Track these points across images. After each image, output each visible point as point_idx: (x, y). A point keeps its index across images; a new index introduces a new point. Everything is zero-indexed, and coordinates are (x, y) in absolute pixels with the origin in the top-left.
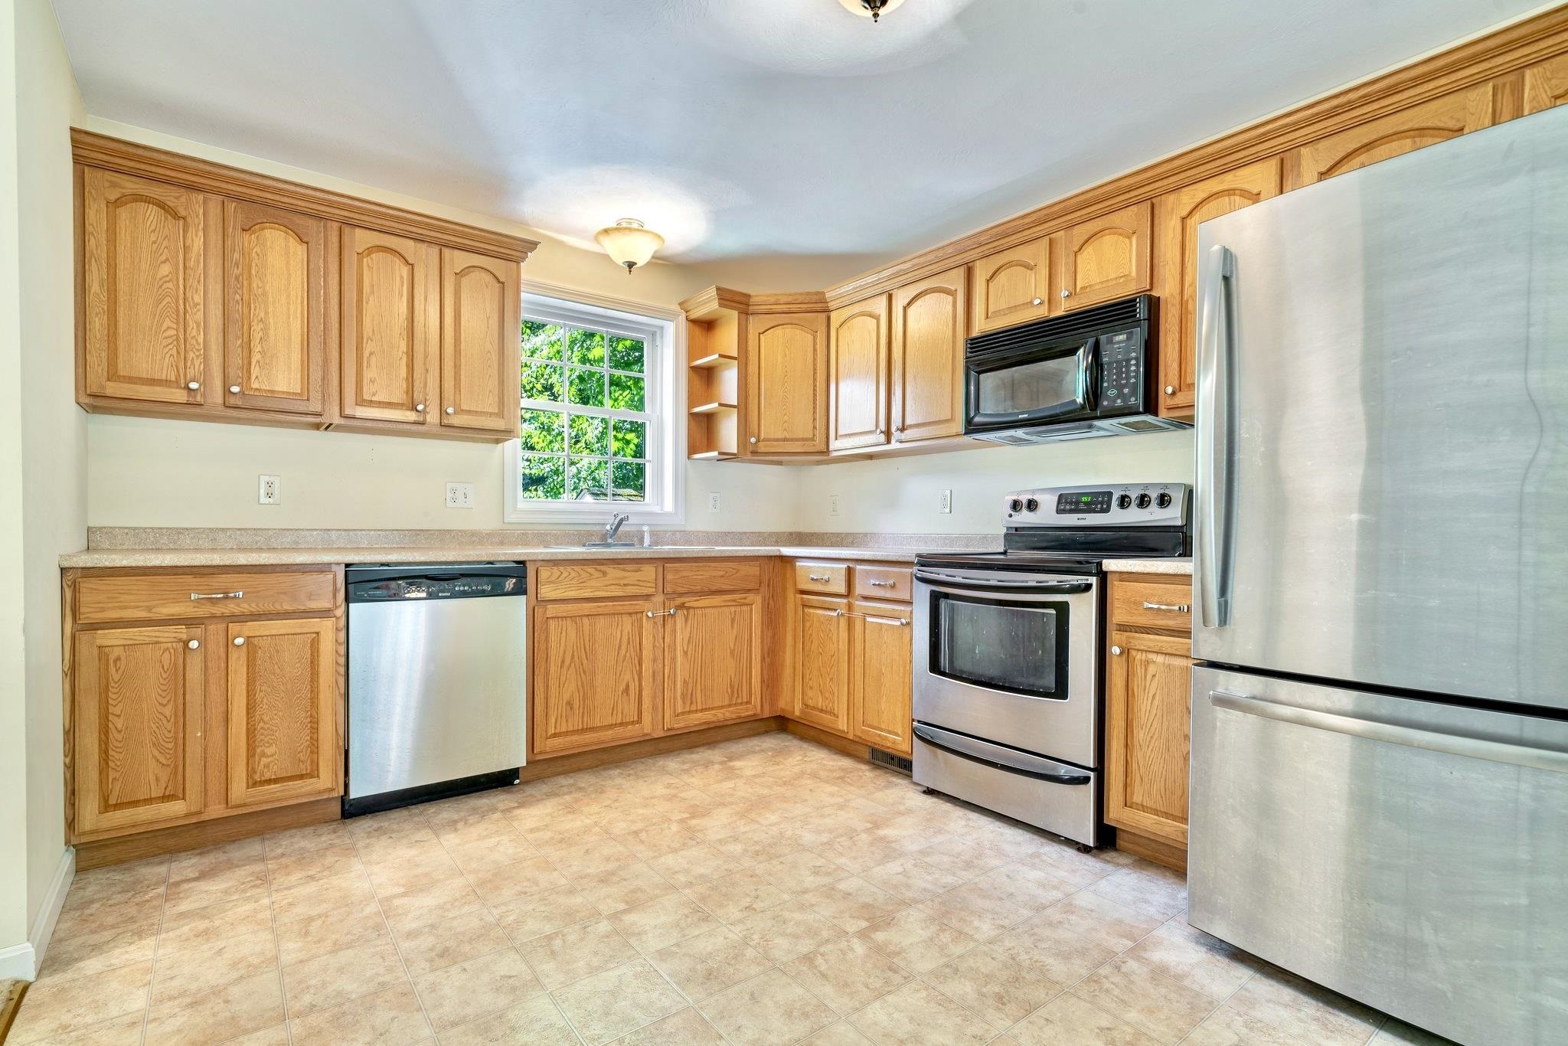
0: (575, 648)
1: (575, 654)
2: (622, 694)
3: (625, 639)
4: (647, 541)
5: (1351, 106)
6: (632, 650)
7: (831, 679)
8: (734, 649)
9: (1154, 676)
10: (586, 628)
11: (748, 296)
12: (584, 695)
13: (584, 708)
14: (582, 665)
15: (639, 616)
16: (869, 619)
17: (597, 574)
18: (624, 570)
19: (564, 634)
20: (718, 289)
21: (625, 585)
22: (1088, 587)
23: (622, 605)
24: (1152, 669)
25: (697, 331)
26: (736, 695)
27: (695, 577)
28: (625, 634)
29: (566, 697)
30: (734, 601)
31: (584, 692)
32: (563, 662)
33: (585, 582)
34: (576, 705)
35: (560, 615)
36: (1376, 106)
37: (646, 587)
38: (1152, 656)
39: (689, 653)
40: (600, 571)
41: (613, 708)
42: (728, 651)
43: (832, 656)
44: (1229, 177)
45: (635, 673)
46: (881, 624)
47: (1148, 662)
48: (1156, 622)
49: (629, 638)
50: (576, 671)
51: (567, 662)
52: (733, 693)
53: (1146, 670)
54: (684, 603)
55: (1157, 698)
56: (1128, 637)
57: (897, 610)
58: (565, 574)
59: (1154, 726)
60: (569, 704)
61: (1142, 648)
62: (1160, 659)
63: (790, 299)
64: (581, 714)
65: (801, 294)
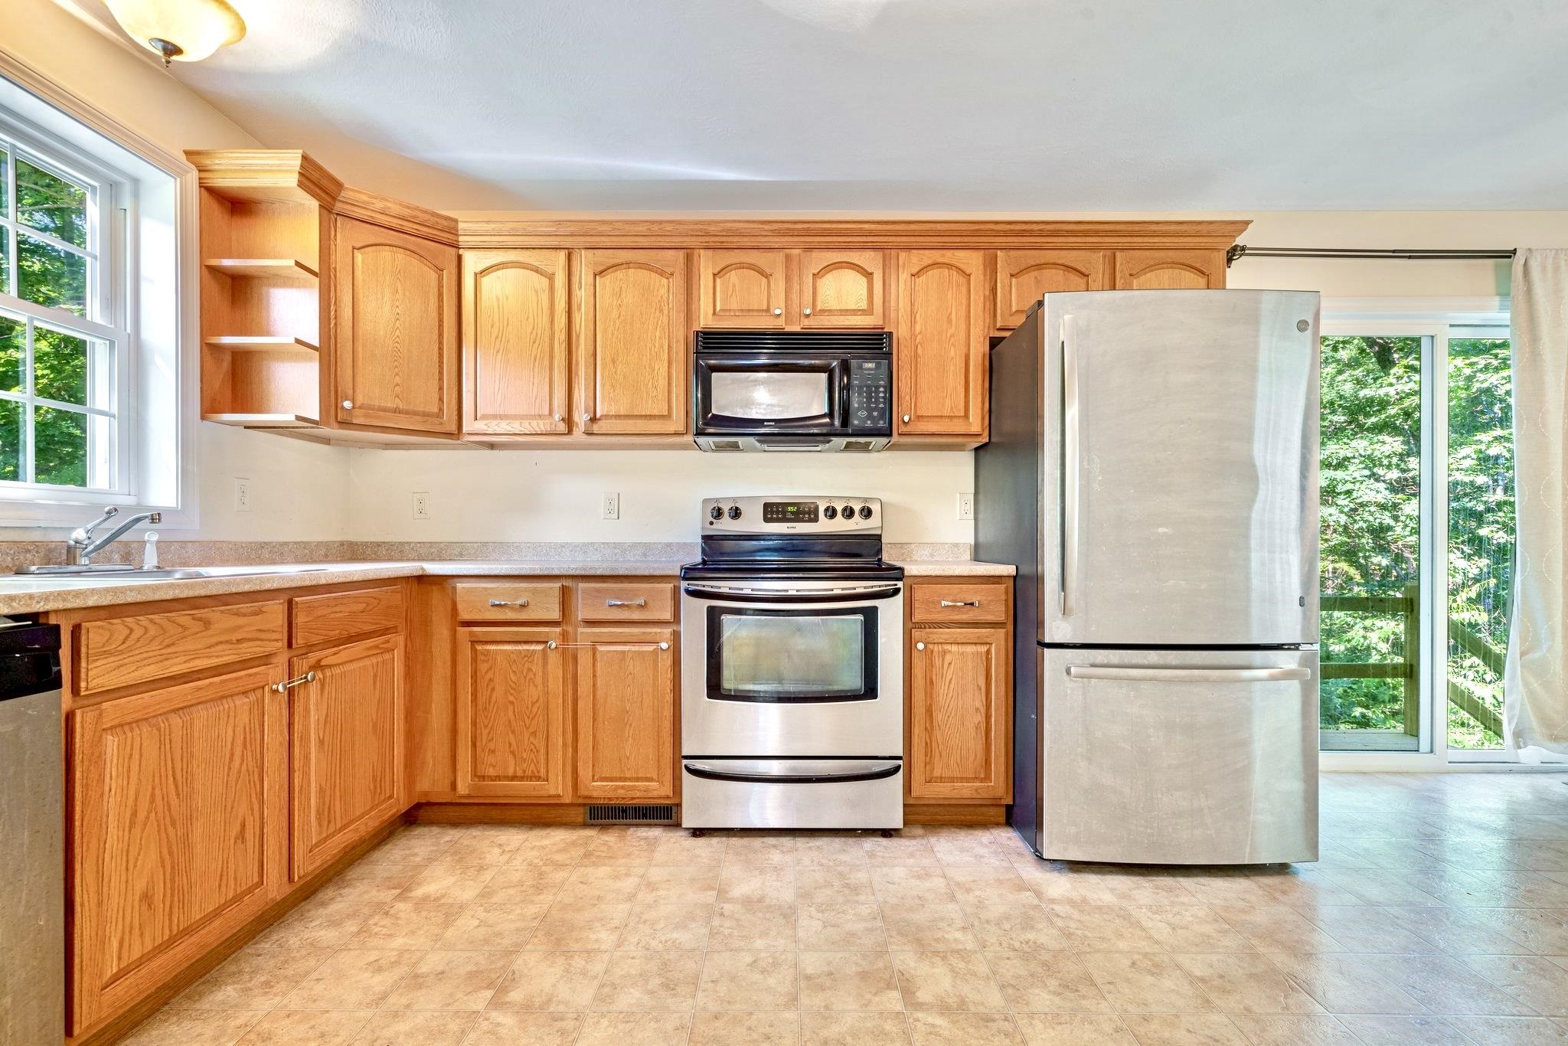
0: (157, 780)
1: (157, 792)
2: (236, 842)
3: (239, 740)
4: (150, 560)
5: (1031, 233)
6: (250, 759)
7: (534, 733)
8: (376, 723)
9: (950, 664)
10: (177, 733)
11: (339, 185)
12: (173, 868)
13: (172, 896)
14: (169, 810)
15: (259, 693)
16: (601, 648)
17: (196, 626)
18: (237, 614)
19: (136, 756)
20: (305, 158)
21: (239, 641)
22: (896, 591)
23: (236, 679)
24: (948, 658)
25: (215, 209)
26: (379, 790)
27: (332, 616)
28: (239, 730)
29: (140, 886)
30: (377, 647)
31: (173, 862)
32: (134, 814)
33: (173, 644)
34: (158, 897)
35: (128, 719)
36: (1044, 240)
37: (270, 640)
38: (947, 647)
39: (326, 743)
40: (200, 619)
41: (221, 876)
42: (371, 724)
43: (533, 704)
44: (949, 253)
45: (254, 796)
46: (623, 652)
47: (945, 652)
48: (952, 617)
49: (245, 738)
50: (159, 826)
51: (142, 815)
52: (375, 788)
53: (943, 660)
54: (320, 661)
55: (953, 682)
56: (927, 633)
57: (651, 633)
58: (138, 632)
59: (951, 707)
60: (147, 898)
61: (940, 641)
62: (954, 648)
63: (406, 212)
64: (167, 910)
65: (425, 212)
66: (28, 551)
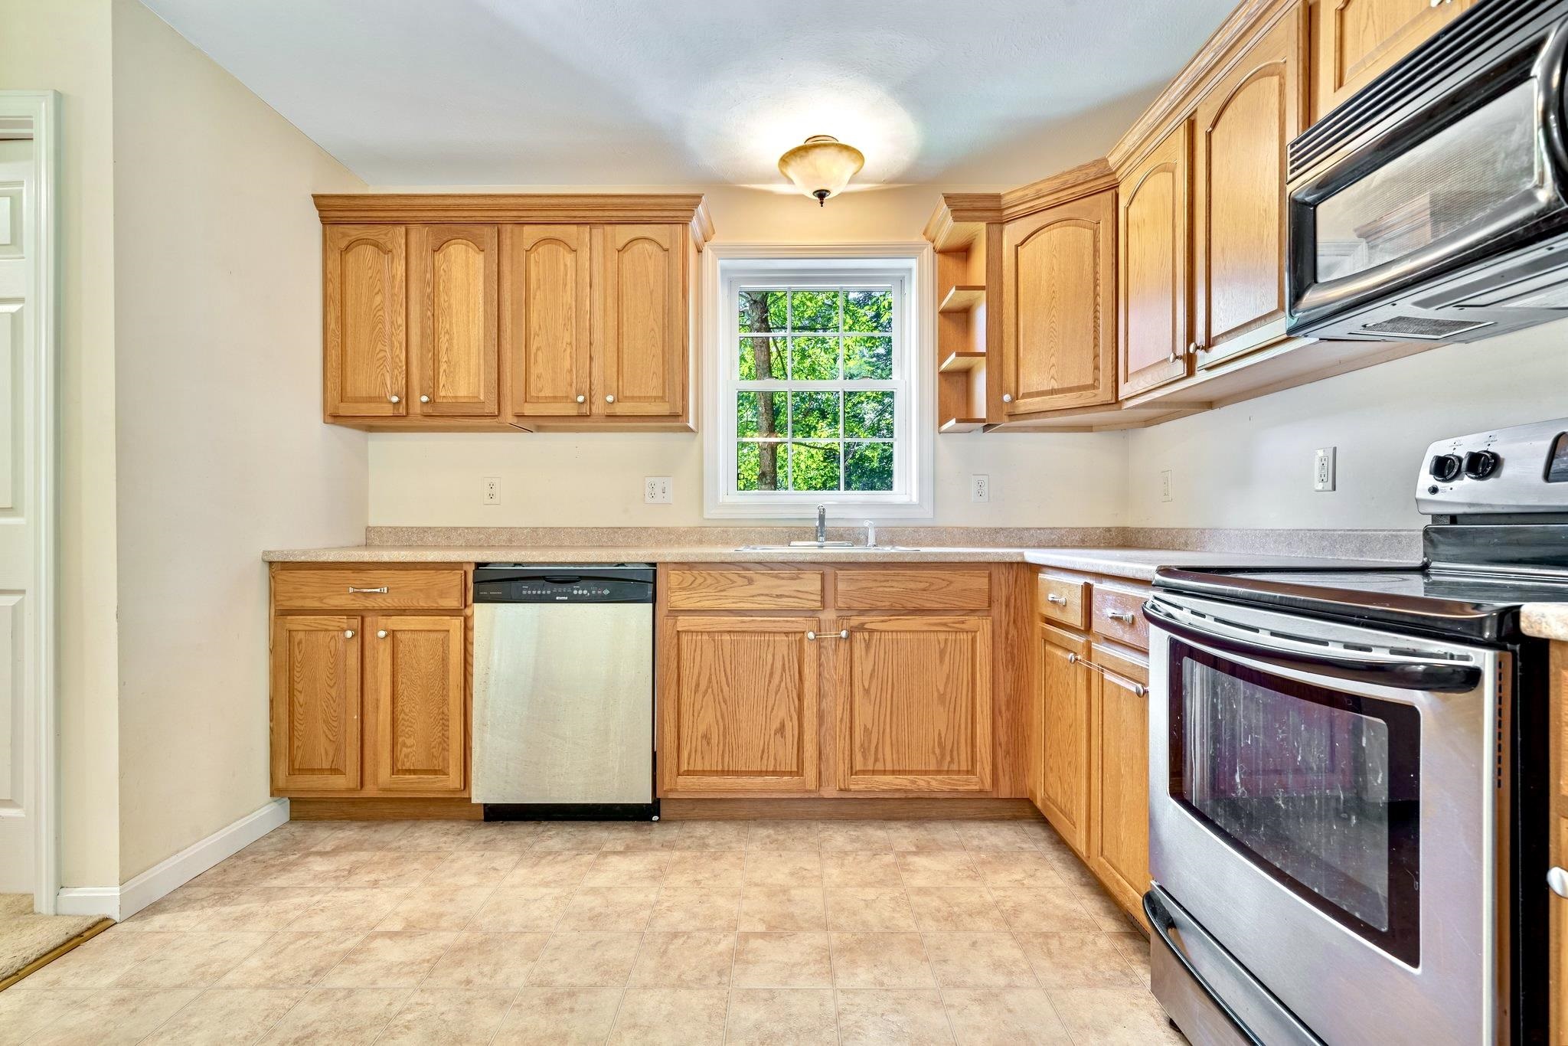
0: (713, 670)
1: (713, 677)
2: (775, 734)
3: (778, 665)
4: (872, 540)
6: (788, 680)
8: (944, 694)
10: (727, 648)
12: (724, 728)
13: (724, 745)
14: (722, 691)
15: (798, 636)
16: (1106, 675)
17: (740, 581)
18: (777, 577)
19: (698, 652)
20: (948, 198)
21: (778, 596)
23: (774, 621)
25: (951, 264)
26: (948, 759)
27: (881, 589)
28: (779, 658)
29: (702, 728)
30: (945, 625)
31: (724, 725)
32: (698, 685)
33: (724, 590)
34: (714, 741)
35: (692, 629)
37: (808, 600)
39: (873, 691)
40: (745, 577)
41: (763, 752)
42: (936, 694)
43: (1070, 727)
45: (792, 709)
46: (1118, 687)
49: (784, 664)
50: (714, 698)
51: (703, 687)
52: (943, 755)
54: (863, 624)
58: (700, 580)
60: (706, 737)
63: (1056, 184)
64: (720, 752)
65: (1070, 172)
66: (806, 532)
